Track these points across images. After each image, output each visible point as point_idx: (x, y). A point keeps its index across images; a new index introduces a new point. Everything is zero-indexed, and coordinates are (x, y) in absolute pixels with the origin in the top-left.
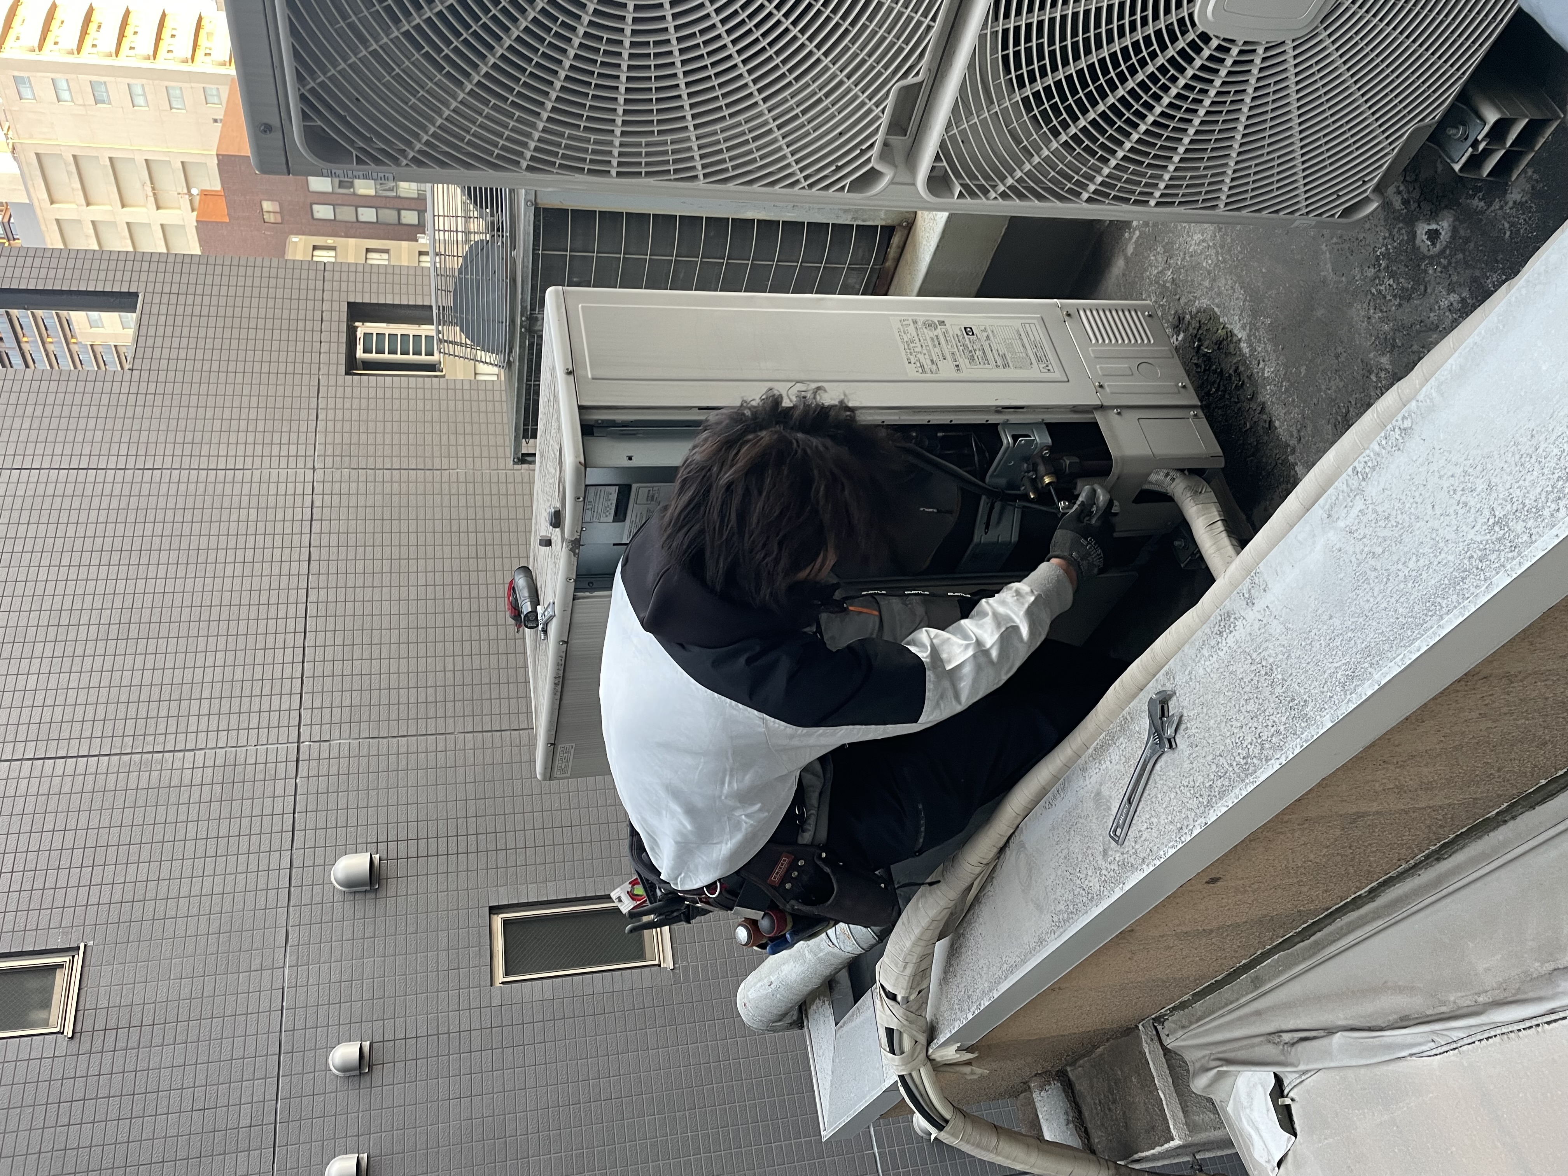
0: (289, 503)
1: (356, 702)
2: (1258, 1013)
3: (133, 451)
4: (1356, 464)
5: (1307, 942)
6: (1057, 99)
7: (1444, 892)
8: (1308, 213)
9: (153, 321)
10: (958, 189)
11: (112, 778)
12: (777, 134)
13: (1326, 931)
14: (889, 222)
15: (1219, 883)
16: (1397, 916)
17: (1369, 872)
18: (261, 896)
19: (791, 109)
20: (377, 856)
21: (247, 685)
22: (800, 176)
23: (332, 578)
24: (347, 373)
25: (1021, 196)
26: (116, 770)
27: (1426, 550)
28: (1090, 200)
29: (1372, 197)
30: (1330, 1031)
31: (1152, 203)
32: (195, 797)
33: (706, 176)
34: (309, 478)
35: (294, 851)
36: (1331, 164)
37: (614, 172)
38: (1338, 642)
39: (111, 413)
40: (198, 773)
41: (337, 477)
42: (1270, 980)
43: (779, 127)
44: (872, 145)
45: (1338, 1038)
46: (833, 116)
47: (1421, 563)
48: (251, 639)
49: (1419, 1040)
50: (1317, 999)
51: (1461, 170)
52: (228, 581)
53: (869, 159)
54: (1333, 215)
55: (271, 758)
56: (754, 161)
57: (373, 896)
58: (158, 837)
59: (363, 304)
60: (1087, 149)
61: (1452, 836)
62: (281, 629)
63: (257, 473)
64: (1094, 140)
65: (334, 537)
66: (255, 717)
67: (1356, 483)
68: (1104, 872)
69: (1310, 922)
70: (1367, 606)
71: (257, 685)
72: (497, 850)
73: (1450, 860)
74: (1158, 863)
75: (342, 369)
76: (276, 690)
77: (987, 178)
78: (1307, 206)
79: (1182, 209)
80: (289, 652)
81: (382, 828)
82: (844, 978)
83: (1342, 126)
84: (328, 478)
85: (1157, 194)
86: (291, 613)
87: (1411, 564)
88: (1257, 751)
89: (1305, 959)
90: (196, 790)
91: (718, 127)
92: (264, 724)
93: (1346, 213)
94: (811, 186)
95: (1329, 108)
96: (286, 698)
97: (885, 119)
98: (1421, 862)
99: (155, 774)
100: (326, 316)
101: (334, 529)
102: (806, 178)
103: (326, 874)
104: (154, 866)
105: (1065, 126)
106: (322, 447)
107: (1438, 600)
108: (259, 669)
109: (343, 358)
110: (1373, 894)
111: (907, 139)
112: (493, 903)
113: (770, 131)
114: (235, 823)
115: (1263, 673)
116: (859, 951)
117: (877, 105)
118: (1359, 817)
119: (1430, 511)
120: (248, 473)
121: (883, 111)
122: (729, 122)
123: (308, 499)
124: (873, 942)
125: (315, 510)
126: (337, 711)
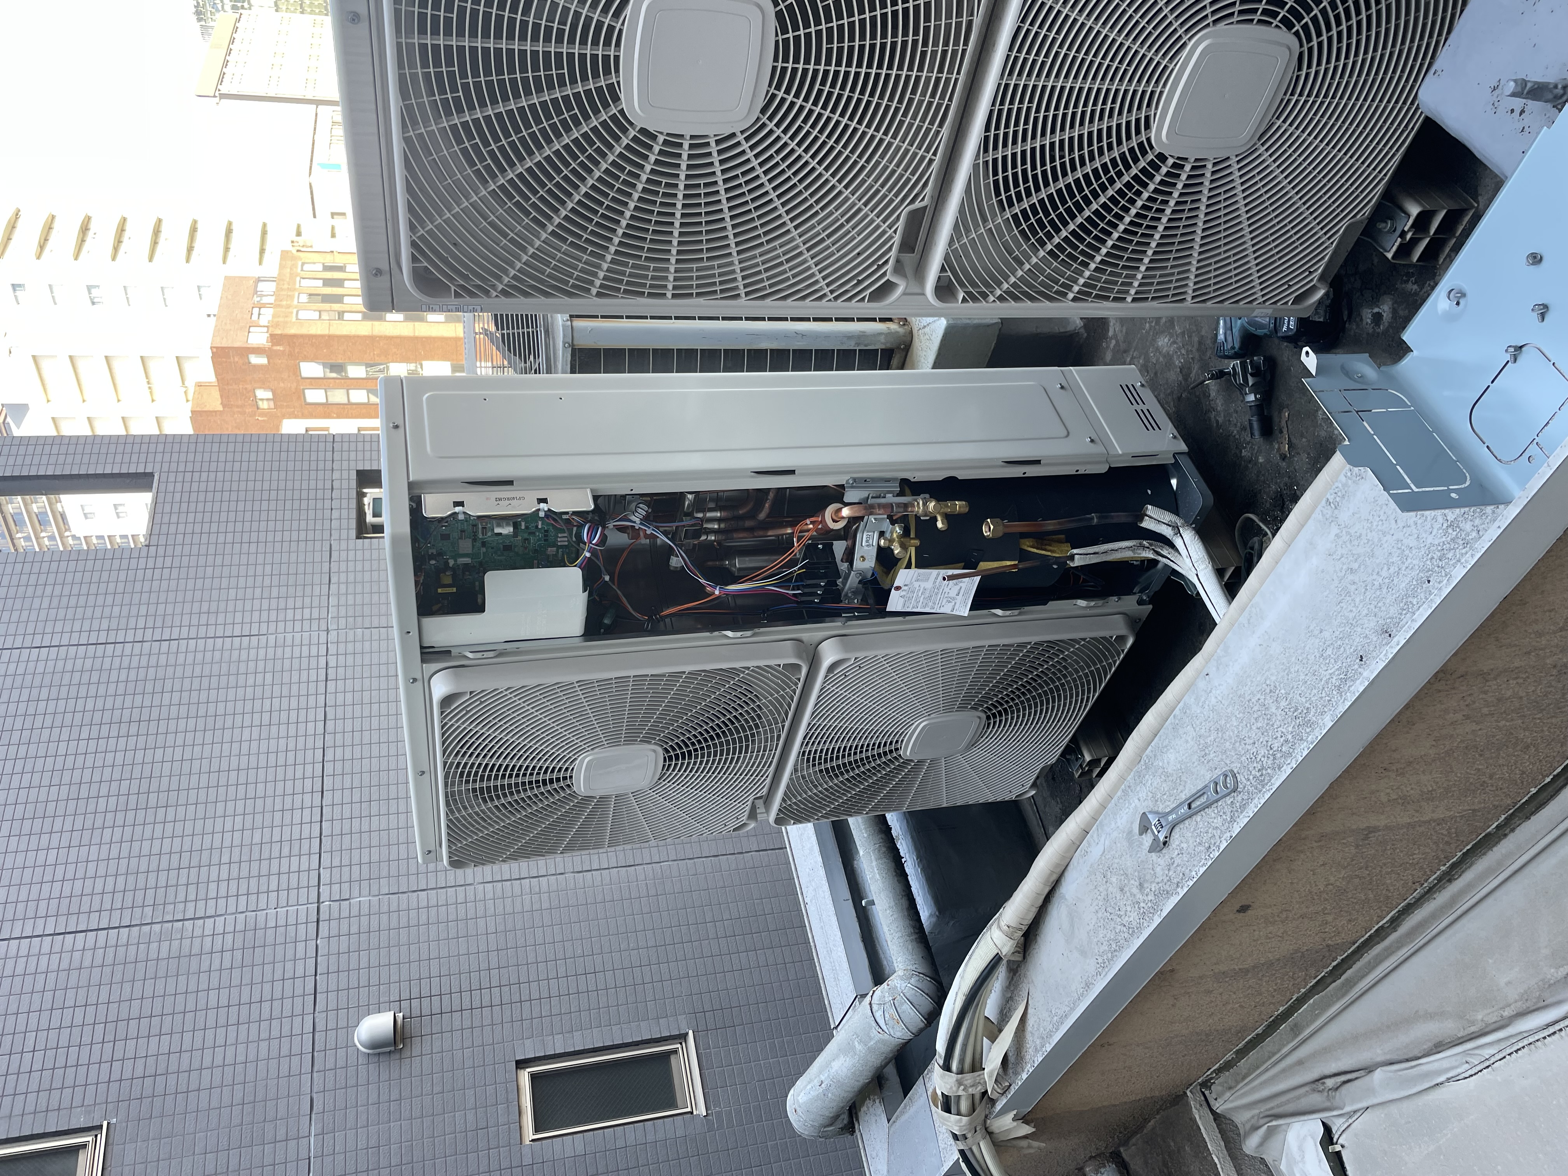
0: (304, 665)
1: (375, 858)
2: (1300, 1063)
3: (150, 624)
4: (1328, 496)
5: (1339, 982)
6: (1041, 214)
7: (1459, 912)
8: (1264, 302)
9: (169, 497)
10: (961, 295)
11: (132, 949)
12: (807, 255)
13: (1356, 967)
14: (889, 346)
15: (1249, 912)
16: (1420, 941)
17: (1388, 898)
18: (285, 1062)
19: (818, 234)
20: (401, 1015)
21: (266, 848)
22: (827, 290)
23: (348, 736)
24: (358, 538)
25: (1016, 299)
26: (136, 941)
27: (1394, 559)
28: (1075, 299)
29: (1318, 285)
30: (1369, 1069)
31: (1129, 299)
32: (216, 965)
33: (747, 294)
34: (323, 639)
35: (317, 1014)
36: (1280, 259)
37: (669, 295)
38: (1329, 652)
39: (129, 588)
40: (219, 940)
41: (351, 637)
42: (1308, 1026)
43: (808, 250)
44: (886, 262)
45: (1378, 1074)
46: (853, 238)
47: (1392, 570)
48: (269, 801)
49: (1455, 1064)
50: (1355, 1039)
51: (1393, 257)
52: (245, 746)
53: (885, 273)
54: (1286, 303)
55: (293, 920)
56: (788, 279)
57: (398, 1056)
58: (179, 1008)
59: (371, 471)
60: (1070, 256)
61: (1459, 854)
62: (298, 789)
63: (272, 638)
64: (1075, 247)
65: (349, 696)
66: (274, 880)
67: (1330, 512)
68: (1142, 905)
69: (1340, 958)
70: (1351, 615)
71: (276, 847)
72: (521, 1002)
73: (1460, 879)
74: (1191, 883)
75: (353, 533)
76: (295, 851)
77: (987, 285)
78: (1263, 296)
79: (1155, 304)
80: (307, 812)
81: (405, 986)
82: (891, 1072)
83: (1285, 225)
84: (342, 638)
85: (1133, 291)
86: (309, 774)
87: (1384, 573)
88: (1270, 762)
89: (1338, 999)
90: (217, 957)
91: (757, 252)
92: (284, 886)
93: (1298, 300)
94: (836, 298)
95: (1273, 211)
96: (305, 859)
97: (897, 238)
98: (1435, 885)
99: (176, 944)
100: (336, 484)
101: (349, 687)
102: (832, 292)
103: (349, 1036)
104: (176, 1037)
105: (1050, 237)
106: (335, 609)
107: (1410, 599)
108: (277, 831)
109: (353, 524)
110: (1395, 922)
111: (914, 256)
112: (519, 1057)
113: (801, 253)
114: (257, 989)
115: (1268, 691)
116: (908, 1036)
117: (890, 227)
118: (1370, 832)
119: (1393, 525)
120: (263, 639)
121: (895, 232)
122: (767, 247)
123: (322, 661)
124: (922, 1025)
125: (330, 671)
126: (355, 869)
